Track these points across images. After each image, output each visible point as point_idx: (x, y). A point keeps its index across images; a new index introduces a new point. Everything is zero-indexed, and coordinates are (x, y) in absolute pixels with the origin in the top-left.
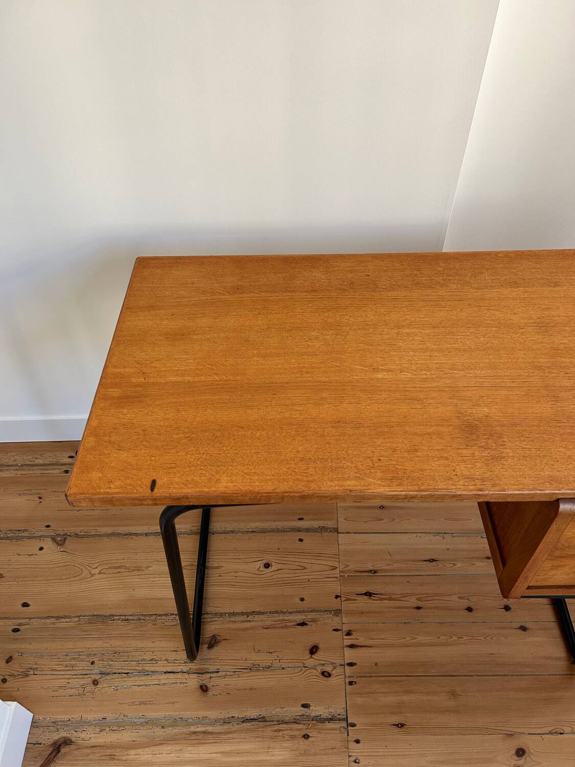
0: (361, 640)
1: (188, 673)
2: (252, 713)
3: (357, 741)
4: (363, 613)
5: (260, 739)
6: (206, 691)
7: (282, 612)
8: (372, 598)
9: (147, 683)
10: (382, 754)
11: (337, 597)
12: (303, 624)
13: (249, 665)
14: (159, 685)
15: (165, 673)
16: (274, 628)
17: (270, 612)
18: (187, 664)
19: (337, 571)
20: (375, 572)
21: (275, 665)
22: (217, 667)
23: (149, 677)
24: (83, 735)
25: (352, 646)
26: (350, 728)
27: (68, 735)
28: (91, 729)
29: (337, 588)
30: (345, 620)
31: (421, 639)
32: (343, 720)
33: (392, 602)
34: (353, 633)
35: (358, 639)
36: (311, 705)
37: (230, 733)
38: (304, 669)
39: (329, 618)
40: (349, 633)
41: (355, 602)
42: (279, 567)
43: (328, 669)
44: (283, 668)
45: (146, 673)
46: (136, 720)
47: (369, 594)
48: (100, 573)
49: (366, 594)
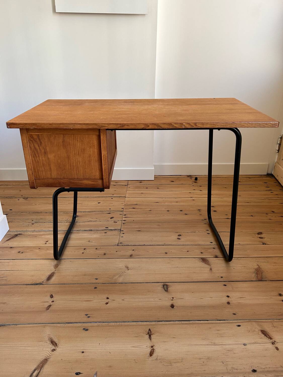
3: (124, 234)
4: (131, 211)
7: (102, 211)
8: (135, 209)
11: (122, 208)
12: (110, 213)
13: (88, 221)
16: (99, 214)
19: (124, 204)
20: (137, 204)
21: (98, 220)
24: (26, 233)
25: (125, 217)
27: (21, 233)
28: (29, 232)
30: (124, 213)
31: (149, 216)
32: (119, 230)
33: (141, 209)
35: (128, 216)
36: (109, 227)
38: (108, 221)
39: (119, 212)
40: (125, 215)
41: (128, 210)
42: (103, 203)
43: (116, 221)
44: (101, 221)
48: (39, 204)
49: (133, 208)
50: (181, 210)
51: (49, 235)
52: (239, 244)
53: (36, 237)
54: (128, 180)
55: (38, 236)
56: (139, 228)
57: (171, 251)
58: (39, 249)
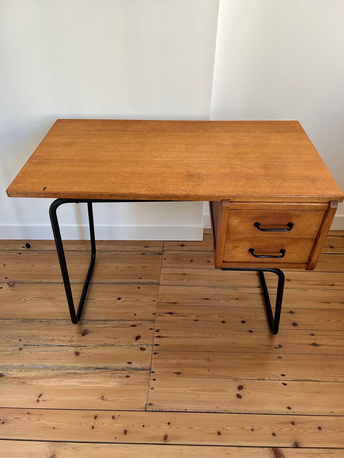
0: (164, 334)
1: (70, 346)
2: (101, 365)
3: (154, 380)
4: (166, 322)
5: (104, 377)
6: (78, 355)
7: (124, 320)
8: (172, 315)
9: (47, 350)
10: (166, 386)
11: (154, 314)
12: (134, 326)
13: (102, 344)
14: (54, 351)
15: (58, 346)
16: (118, 327)
17: (117, 320)
18: (70, 342)
19: (156, 302)
20: (176, 303)
21: (116, 344)
22: (85, 344)
23: (49, 348)
24: (10, 373)
25: (158, 337)
26: (151, 374)
27: (2, 372)
28: (15, 370)
29: (155, 310)
30: (156, 325)
31: (195, 334)
32: (148, 370)
33: (183, 317)
34: (160, 330)
35: (162, 334)
36: (132, 362)
37: (88, 374)
38: (131, 346)
39: (148, 323)
40: (158, 331)
41: (163, 316)
43: (144, 347)
44: (120, 346)
45: (48, 346)
46: (39, 367)
47: (171, 313)
48: (30, 300)
49: (169, 313)
50: (243, 319)
51: (43, 380)
52: (332, 412)
53: (24, 383)
54: (164, 241)
55: (27, 381)
56: (179, 365)
57: (227, 428)
58: (28, 414)
